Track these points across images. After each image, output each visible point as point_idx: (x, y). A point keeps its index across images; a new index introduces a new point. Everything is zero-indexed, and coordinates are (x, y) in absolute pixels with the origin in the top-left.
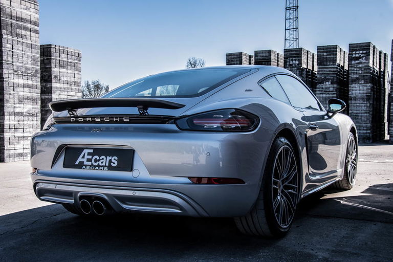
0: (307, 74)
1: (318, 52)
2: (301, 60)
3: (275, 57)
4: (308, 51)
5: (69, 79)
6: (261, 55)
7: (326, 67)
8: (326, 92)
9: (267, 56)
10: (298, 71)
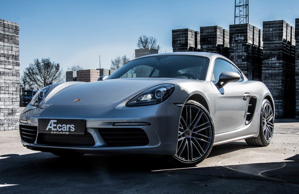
0: (253, 50)
1: (263, 28)
2: (247, 35)
3: (221, 33)
4: (254, 27)
5: (6, 52)
6: (207, 31)
7: (272, 42)
8: (272, 67)
9: (213, 33)
10: (243, 47)
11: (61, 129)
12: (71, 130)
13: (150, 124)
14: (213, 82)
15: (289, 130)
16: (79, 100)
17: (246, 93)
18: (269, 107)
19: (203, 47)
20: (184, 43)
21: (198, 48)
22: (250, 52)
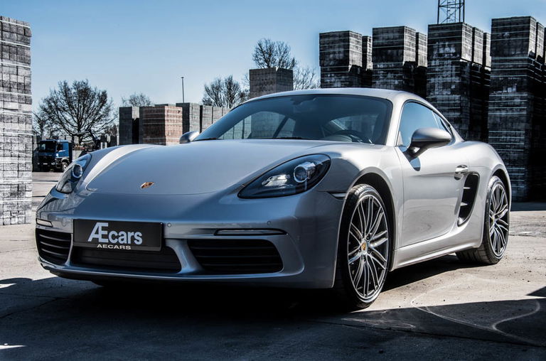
0: (471, 73)
1: (492, 30)
2: (460, 45)
3: (412, 39)
4: (474, 29)
5: (6, 78)
6: (385, 35)
7: (508, 58)
8: (508, 106)
9: (396, 39)
10: (454, 66)
11: (116, 240)
12: (135, 241)
13: (284, 233)
14: (401, 146)
15: (537, 227)
16: (150, 184)
17: (460, 166)
18: (501, 191)
19: (378, 66)
20: (341, 58)
21: (368, 67)
22: (465, 76)
